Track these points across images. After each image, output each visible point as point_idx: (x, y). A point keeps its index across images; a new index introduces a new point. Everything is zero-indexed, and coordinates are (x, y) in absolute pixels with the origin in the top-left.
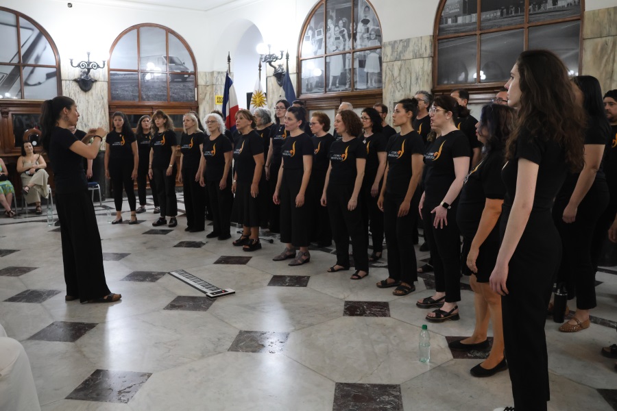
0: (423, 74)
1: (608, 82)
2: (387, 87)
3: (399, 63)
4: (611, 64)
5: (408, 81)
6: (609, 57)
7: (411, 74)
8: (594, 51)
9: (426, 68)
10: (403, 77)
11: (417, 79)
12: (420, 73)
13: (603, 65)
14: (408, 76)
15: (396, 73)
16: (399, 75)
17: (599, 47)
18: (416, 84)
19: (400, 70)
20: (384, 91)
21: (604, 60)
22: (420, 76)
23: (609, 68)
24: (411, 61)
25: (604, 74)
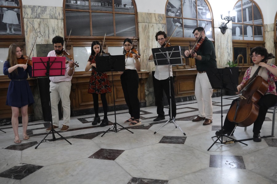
0: (58, 29)
1: (148, 39)
2: (29, 34)
3: (39, 20)
4: (148, 33)
5: (47, 32)
6: (147, 30)
7: (48, 27)
8: (142, 28)
9: (60, 25)
10: (42, 29)
11: (54, 31)
12: (56, 28)
13: (146, 33)
14: (47, 29)
15: (36, 26)
16: (39, 27)
17: (144, 26)
18: (53, 33)
19: (39, 25)
20: (26, 37)
21: (146, 31)
22: (56, 30)
23: (148, 35)
24: (48, 20)
25: (146, 37)
